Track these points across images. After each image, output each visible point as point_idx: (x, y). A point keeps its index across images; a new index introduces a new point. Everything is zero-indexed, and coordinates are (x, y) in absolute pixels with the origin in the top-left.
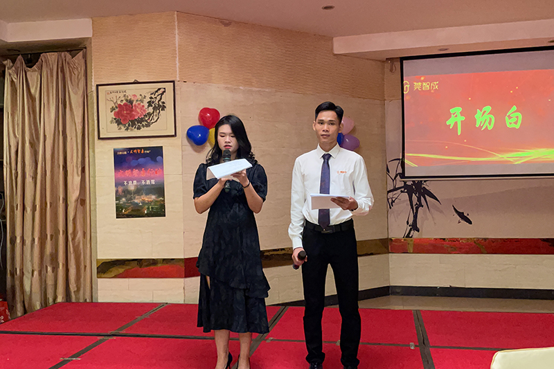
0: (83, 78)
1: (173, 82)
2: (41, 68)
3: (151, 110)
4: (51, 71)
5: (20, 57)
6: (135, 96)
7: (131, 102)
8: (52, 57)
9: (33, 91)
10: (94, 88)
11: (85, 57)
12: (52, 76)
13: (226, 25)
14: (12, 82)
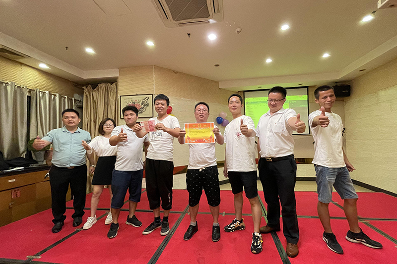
0: (115, 94)
1: (152, 94)
2: (98, 90)
3: (143, 106)
4: (103, 91)
5: (90, 85)
6: (136, 100)
7: (134, 103)
8: (103, 85)
9: (95, 99)
10: (119, 97)
11: (116, 85)
12: (103, 93)
13: (175, 73)
14: (86, 96)
